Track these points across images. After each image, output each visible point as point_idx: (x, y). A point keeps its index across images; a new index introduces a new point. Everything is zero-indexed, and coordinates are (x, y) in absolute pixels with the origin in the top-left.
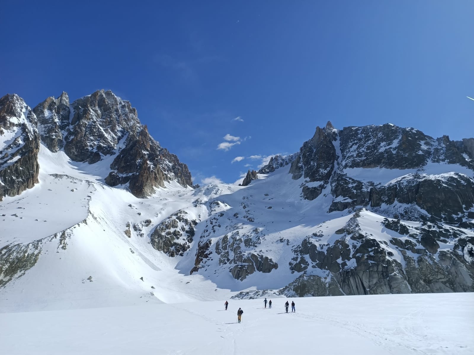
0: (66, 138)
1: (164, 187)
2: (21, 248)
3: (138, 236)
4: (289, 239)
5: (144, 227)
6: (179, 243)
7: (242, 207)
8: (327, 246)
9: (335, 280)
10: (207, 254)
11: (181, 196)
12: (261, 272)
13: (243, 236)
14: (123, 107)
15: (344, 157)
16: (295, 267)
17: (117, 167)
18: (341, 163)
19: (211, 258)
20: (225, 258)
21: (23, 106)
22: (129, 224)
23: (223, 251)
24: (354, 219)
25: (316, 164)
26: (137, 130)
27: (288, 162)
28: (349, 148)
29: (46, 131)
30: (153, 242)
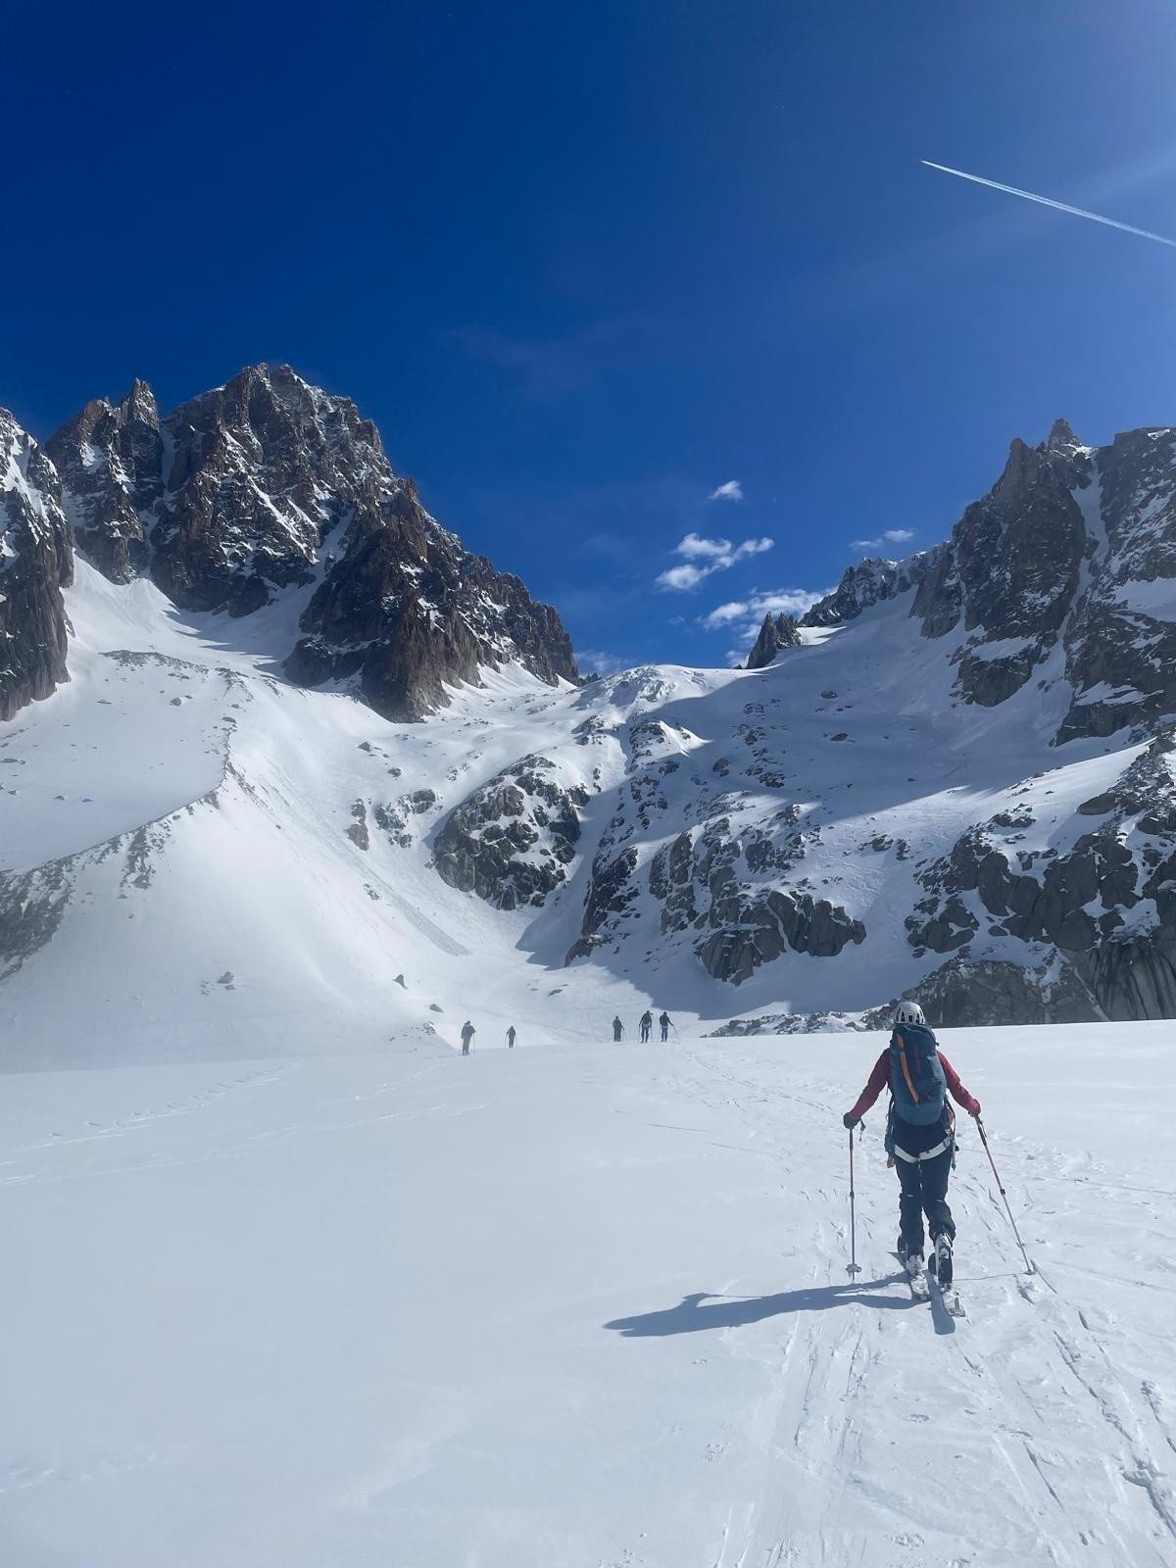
0: (156, 535)
1: (480, 683)
2: (8, 885)
3: (392, 843)
4: (906, 839)
5: (410, 815)
6: (529, 863)
7: (742, 737)
8: (1048, 857)
9: (1077, 975)
10: (622, 896)
11: (537, 712)
12: (806, 953)
13: (743, 834)
14: (332, 420)
15: (1116, 543)
16: (928, 934)
17: (320, 622)
18: (1104, 567)
19: (634, 909)
20: (681, 910)
21: (14, 436)
22: (362, 806)
23: (676, 886)
24: (1150, 758)
25: (1008, 576)
26: (381, 495)
27: (908, 580)
28: (1135, 510)
29: (91, 516)
30: (441, 863)
